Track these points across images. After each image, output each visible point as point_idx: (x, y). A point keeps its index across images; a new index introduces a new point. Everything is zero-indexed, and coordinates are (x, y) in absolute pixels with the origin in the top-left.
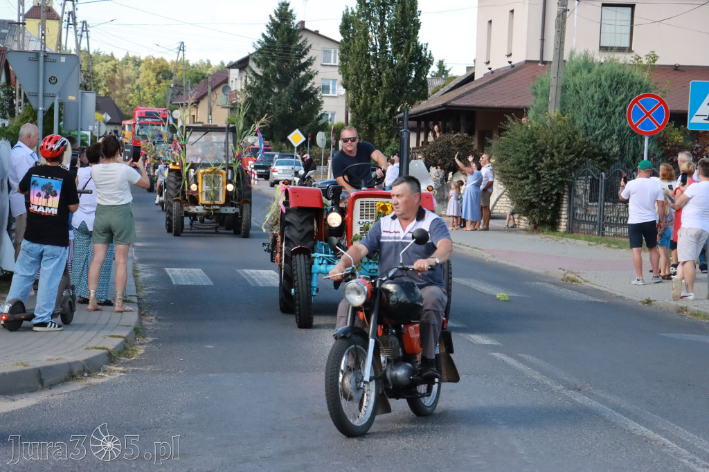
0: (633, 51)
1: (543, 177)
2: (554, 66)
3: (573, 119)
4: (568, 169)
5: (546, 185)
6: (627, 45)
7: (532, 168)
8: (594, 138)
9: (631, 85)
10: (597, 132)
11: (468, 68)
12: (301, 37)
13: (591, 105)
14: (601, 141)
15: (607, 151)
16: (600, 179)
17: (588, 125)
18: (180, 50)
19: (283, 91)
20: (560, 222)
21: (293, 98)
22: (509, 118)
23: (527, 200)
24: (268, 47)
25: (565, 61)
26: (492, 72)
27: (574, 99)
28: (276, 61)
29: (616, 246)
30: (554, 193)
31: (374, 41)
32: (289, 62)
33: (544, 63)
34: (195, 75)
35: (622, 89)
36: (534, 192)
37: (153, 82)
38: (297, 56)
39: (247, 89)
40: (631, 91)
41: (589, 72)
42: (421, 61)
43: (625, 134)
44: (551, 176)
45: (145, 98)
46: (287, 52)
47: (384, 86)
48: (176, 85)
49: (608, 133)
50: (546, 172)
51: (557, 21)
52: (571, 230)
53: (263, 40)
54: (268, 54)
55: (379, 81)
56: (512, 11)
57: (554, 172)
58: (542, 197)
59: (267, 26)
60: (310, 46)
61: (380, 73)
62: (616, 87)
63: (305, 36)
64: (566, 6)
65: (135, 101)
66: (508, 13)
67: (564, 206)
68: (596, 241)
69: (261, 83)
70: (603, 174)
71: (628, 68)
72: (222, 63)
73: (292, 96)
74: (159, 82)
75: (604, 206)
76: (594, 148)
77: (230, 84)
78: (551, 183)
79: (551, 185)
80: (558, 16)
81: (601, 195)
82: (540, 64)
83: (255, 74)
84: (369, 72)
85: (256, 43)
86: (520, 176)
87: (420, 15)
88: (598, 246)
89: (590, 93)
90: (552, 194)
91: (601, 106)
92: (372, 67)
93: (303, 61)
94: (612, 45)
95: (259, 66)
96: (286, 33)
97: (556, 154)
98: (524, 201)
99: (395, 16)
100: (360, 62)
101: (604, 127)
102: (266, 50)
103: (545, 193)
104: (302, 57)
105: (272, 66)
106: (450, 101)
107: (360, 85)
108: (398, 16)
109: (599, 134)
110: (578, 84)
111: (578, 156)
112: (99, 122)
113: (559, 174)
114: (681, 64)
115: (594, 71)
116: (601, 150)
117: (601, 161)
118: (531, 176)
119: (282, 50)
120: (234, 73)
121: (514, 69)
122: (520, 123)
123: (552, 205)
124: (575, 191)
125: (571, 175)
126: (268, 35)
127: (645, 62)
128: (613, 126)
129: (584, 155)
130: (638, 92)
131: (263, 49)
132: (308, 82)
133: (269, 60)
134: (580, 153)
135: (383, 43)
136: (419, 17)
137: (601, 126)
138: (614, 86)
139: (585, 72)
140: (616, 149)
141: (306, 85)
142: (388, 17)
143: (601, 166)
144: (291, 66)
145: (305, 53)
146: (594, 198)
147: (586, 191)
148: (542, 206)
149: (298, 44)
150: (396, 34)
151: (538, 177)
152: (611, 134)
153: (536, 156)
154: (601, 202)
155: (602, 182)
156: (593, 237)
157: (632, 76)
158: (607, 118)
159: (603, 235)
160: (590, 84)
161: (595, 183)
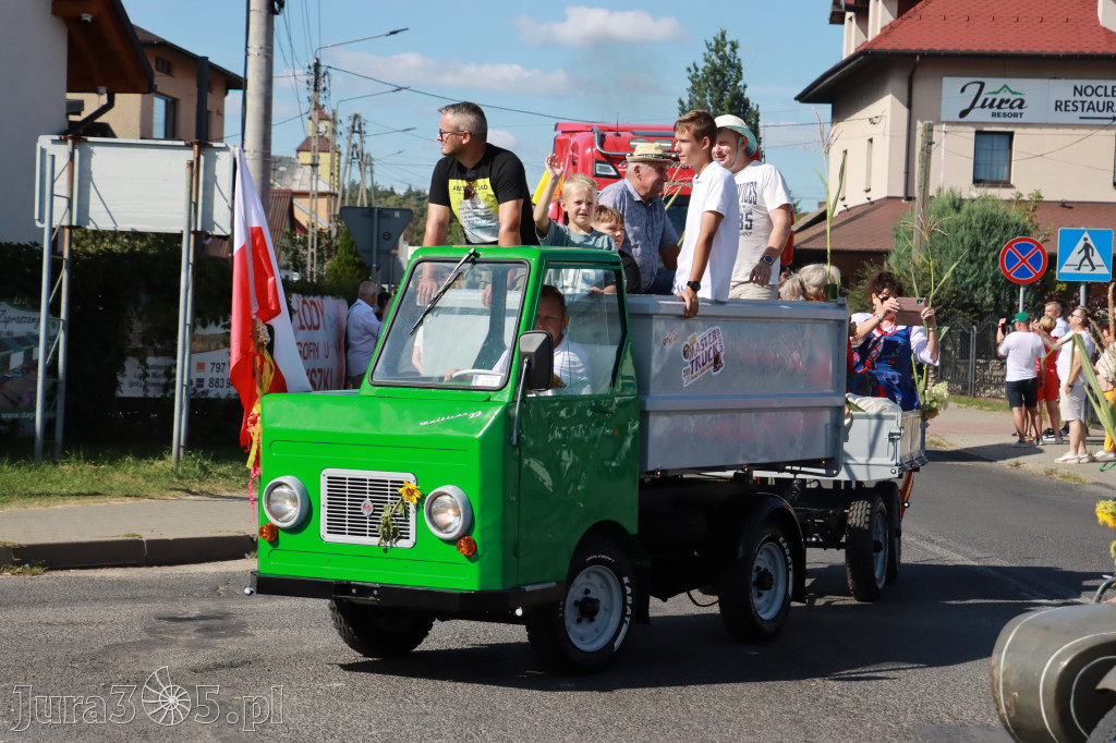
0: (1012, 187)
2: (918, 203)
3: (939, 264)
6: (1005, 179)
8: (965, 287)
9: (1006, 227)
10: (968, 280)
11: (821, 204)
13: (961, 250)
14: (972, 290)
15: (980, 301)
16: (971, 333)
17: (957, 272)
22: (866, 264)
25: (932, 197)
26: (848, 210)
27: (941, 244)
29: (989, 408)
33: (909, 199)
35: (995, 232)
40: (1006, 233)
43: (999, 282)
49: (980, 281)
51: (922, 155)
56: (871, 140)
62: (989, 230)
64: (931, 137)
66: (866, 142)
68: (968, 402)
70: (975, 328)
71: (1003, 207)
75: (976, 364)
76: (964, 297)
80: (923, 150)
81: (973, 351)
82: (903, 201)
89: (959, 235)
91: (972, 251)
94: (988, 178)
101: (976, 274)
109: (971, 282)
110: (945, 226)
111: (946, 307)
114: (1069, 199)
115: (963, 210)
116: (973, 300)
117: (972, 313)
121: (873, 206)
127: (1027, 197)
128: (986, 272)
130: (1016, 235)
134: (948, 304)
137: (972, 274)
138: (986, 228)
139: (953, 213)
140: (990, 299)
143: (975, 318)
146: (965, 354)
147: (955, 348)
152: (983, 283)
154: (972, 360)
155: (973, 336)
156: (964, 398)
157: (1008, 217)
158: (979, 264)
159: (975, 396)
160: (958, 226)
161: (965, 338)
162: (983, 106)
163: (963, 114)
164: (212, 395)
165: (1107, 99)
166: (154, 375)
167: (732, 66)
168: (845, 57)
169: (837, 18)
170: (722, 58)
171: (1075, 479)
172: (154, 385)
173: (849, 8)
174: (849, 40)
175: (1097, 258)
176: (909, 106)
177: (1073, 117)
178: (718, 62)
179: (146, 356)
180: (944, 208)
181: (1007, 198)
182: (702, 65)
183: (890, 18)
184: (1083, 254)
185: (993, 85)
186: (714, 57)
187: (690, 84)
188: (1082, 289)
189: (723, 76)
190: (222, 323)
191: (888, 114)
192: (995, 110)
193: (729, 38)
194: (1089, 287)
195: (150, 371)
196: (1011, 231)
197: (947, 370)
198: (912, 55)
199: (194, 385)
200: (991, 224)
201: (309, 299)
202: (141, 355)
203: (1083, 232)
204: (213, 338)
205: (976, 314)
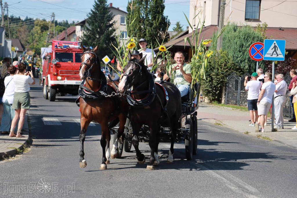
1: (214, 79)
3: (228, 53)
4: (225, 76)
5: (215, 83)
8: (237, 62)
9: (254, 38)
10: (239, 59)
12: (110, 11)
13: (236, 47)
14: (240, 63)
15: (243, 67)
16: (239, 80)
17: (234, 56)
18: (52, 16)
19: (101, 37)
20: (222, 99)
21: (106, 40)
23: (207, 89)
24: (94, 16)
27: (228, 44)
28: (97, 23)
29: (244, 110)
30: (219, 86)
31: (143, 15)
32: (104, 23)
34: (60, 29)
35: (250, 39)
36: (210, 86)
37: (39, 32)
38: (107, 20)
39: (84, 36)
40: (253, 40)
41: (235, 31)
42: (164, 24)
43: (251, 60)
44: (217, 78)
45: (35, 39)
46: (103, 18)
47: (147, 36)
48: (51, 34)
49: (243, 60)
50: (215, 77)
53: (91, 13)
54: (94, 19)
55: (145, 33)
56: (205, 2)
57: (218, 77)
58: (213, 88)
59: (93, 6)
60: (114, 16)
61: (146, 30)
62: (247, 39)
63: (112, 11)
64: (225, 2)
65: (31, 41)
66: (203, 3)
67: (224, 92)
69: (90, 33)
70: (240, 78)
71: (252, 30)
73: (105, 39)
74: (42, 32)
75: (241, 93)
76: (237, 66)
77: (76, 33)
78: (217, 81)
79: (217, 83)
81: (239, 87)
82: (217, 27)
83: (88, 29)
84: (140, 29)
85: (88, 14)
87: (164, 2)
88: (237, 110)
89: (235, 41)
90: (218, 87)
91: (240, 47)
92: (142, 27)
93: (111, 23)
95: (89, 25)
96: (102, 10)
97: (220, 69)
98: (206, 90)
99: (153, 3)
100: (136, 25)
101: (242, 57)
102: (93, 17)
103: (215, 86)
104: (110, 21)
105: (96, 25)
106: (176, 44)
107: (136, 35)
108: (154, 3)
109: (239, 60)
110: (230, 37)
111: (230, 70)
112: (13, 52)
113: (221, 78)
115: (237, 31)
116: (240, 67)
117: (240, 72)
119: (101, 17)
120: (78, 28)
123: (218, 92)
124: (228, 85)
125: (227, 78)
126: (94, 10)
128: (246, 56)
129: (233, 69)
131: (91, 17)
132: (113, 32)
133: (94, 22)
134: (231, 68)
135: (147, 15)
136: (164, 4)
137: (240, 56)
138: (246, 38)
140: (247, 67)
141: (112, 34)
142: (149, 3)
143: (241, 74)
144: (105, 25)
145: (112, 19)
146: (236, 88)
147: (233, 85)
148: (214, 92)
149: (108, 14)
150: (153, 12)
151: (212, 79)
152: (244, 60)
154: (239, 91)
155: (239, 81)
156: (235, 106)
157: (254, 34)
158: (243, 52)
159: (240, 105)
161: (237, 82)
180: (230, 30)
181: (255, 26)
184: (274, 50)
196: (256, 39)
197: (230, 95)
200: (248, 37)
205: (241, 73)
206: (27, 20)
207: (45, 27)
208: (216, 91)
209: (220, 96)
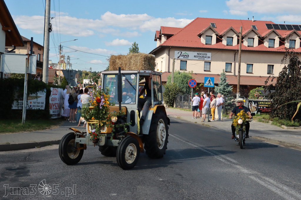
0: (187, 70)
2: (172, 73)
3: (176, 84)
7: (168, 94)
9: (188, 77)
10: (181, 87)
13: (180, 81)
17: (179, 85)
27: (176, 80)
33: (169, 72)
36: (168, 99)
37: (84, 76)
41: (179, 74)
51: (173, 64)
52: (177, 107)
56: (162, 62)
57: (172, 95)
58: (170, 100)
64: (174, 61)
67: (175, 102)
68: (182, 109)
71: (187, 74)
72: (98, 72)
74: (86, 76)
75: (183, 102)
79: (172, 98)
86: (166, 96)
89: (180, 79)
90: (172, 100)
91: (182, 81)
94: (183, 69)
97: (173, 91)
111: (177, 92)
113: (174, 95)
114: (197, 73)
115: (181, 74)
116: (182, 90)
118: (168, 96)
122: (166, 85)
124: (177, 99)
125: (176, 96)
127: (191, 72)
140: (185, 90)
146: (181, 100)
147: (179, 99)
151: (169, 96)
152: (184, 87)
153: (169, 91)
155: (183, 97)
158: (183, 84)
160: (180, 77)
161: (181, 97)
162: (182, 56)
163: (178, 57)
164: (33, 109)
165: (203, 56)
166: (20, 104)
167: (137, 48)
168: (157, 47)
169: (156, 40)
170: (135, 47)
171: (208, 125)
172: (20, 106)
173: (158, 38)
174: (158, 44)
175: (211, 83)
176: (169, 56)
177: (197, 59)
178: (134, 47)
179: (18, 100)
180: (177, 74)
182: (131, 48)
183: (166, 40)
184: (209, 82)
185: (184, 52)
186: (134, 46)
187: (129, 51)
188: (209, 89)
189: (135, 50)
190: (35, 93)
191: (165, 57)
192: (184, 57)
193: (136, 43)
194: (210, 88)
195: (19, 104)
197: (178, 103)
198: (169, 47)
199: (29, 107)
200: (185, 77)
201: (55, 89)
202: (17, 100)
203: (209, 78)
204: (33, 97)
205: (183, 93)
206: (78, 71)
207: (87, 74)
208: (171, 102)
209: (173, 104)
